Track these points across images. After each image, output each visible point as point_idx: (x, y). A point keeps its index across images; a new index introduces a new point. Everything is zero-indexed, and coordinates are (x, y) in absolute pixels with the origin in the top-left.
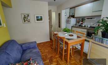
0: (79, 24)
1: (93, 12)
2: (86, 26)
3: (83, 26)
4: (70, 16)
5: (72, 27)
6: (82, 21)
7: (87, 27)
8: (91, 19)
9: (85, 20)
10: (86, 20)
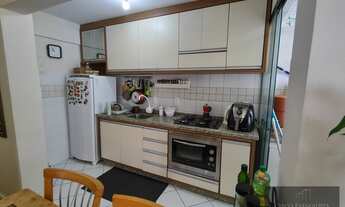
0: (132, 104)
1: (181, 53)
2: (161, 113)
3: (149, 110)
4: (83, 64)
5: (100, 119)
6: (142, 91)
7: (164, 114)
8: (175, 82)
9: (152, 85)
10: (157, 85)
